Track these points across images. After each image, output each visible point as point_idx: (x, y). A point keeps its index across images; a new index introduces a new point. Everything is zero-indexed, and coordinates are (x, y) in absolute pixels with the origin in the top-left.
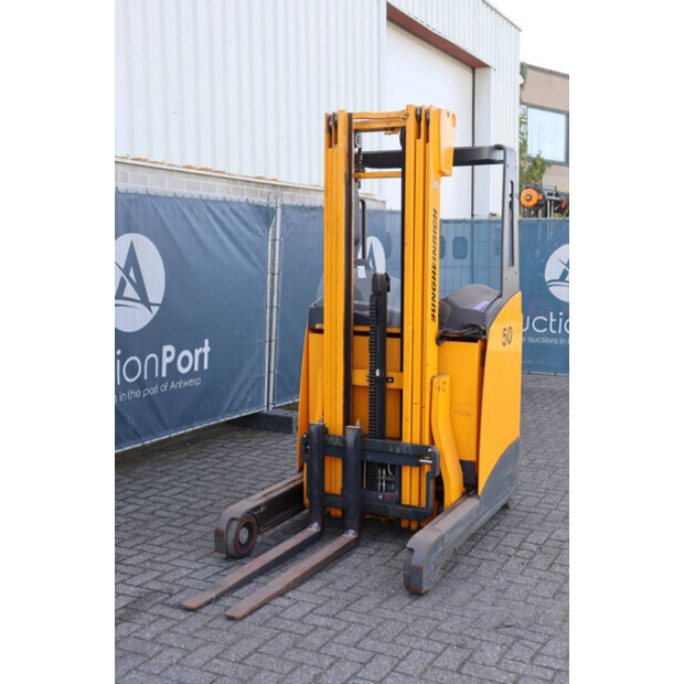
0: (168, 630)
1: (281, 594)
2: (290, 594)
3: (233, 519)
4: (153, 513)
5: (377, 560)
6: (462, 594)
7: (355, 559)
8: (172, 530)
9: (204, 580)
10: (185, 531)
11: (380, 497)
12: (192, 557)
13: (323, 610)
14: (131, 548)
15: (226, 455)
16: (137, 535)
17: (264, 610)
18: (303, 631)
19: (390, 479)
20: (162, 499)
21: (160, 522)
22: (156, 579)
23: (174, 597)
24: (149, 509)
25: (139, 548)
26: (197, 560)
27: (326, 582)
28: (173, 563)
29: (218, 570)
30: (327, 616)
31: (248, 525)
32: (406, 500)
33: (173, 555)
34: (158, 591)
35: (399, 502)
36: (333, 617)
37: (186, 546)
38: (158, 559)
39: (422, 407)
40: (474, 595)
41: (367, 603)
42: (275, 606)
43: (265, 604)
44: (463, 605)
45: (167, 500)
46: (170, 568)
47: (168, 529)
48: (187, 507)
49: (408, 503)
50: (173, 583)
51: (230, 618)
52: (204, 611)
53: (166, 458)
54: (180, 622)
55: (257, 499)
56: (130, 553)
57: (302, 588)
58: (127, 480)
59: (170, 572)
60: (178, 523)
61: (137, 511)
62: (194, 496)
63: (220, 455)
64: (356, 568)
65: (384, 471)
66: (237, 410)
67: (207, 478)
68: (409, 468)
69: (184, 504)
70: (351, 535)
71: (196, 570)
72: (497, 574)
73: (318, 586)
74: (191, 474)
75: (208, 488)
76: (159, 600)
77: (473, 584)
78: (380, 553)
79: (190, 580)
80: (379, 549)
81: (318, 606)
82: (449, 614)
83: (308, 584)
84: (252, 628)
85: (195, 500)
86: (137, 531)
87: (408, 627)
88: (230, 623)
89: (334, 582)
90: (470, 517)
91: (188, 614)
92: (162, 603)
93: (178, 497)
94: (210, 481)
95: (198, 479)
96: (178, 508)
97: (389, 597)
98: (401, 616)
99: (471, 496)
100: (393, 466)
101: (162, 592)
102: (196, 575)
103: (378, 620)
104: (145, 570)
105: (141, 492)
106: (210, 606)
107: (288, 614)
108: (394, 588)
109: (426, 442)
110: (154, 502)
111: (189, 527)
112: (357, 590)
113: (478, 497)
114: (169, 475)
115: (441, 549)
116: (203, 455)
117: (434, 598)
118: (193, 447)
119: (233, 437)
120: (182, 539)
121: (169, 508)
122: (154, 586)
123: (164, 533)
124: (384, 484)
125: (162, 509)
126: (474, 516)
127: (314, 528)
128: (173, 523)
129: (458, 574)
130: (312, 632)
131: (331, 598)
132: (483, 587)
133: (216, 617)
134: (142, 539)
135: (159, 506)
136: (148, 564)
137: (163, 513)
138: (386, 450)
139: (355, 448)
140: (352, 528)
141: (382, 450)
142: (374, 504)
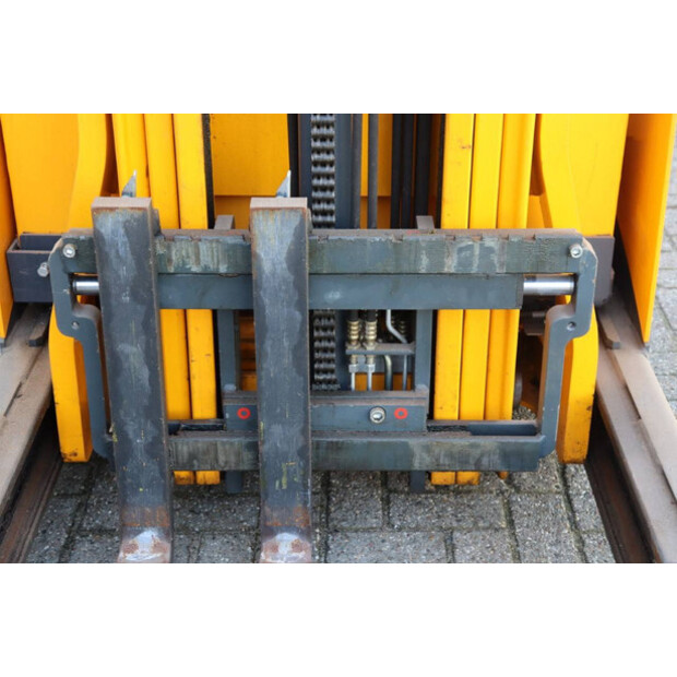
11: (378, 416)
35: (430, 418)
65: (372, 328)
124: (371, 368)
138: (405, 268)
139: (291, 278)
140: (289, 528)
141: (390, 269)
142: (357, 440)
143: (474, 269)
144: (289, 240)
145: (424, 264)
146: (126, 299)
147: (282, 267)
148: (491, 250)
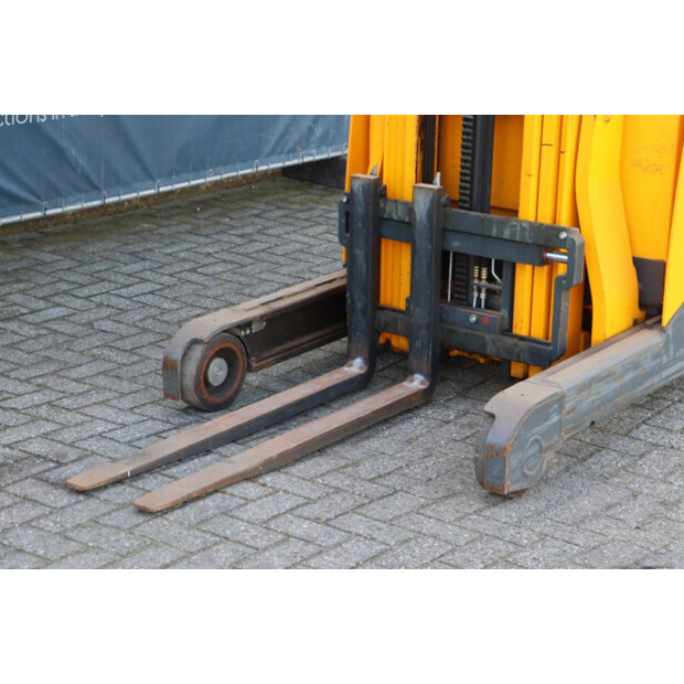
0: (27, 524)
1: (250, 476)
2: (268, 479)
3: (195, 342)
4: (91, 324)
5: (454, 431)
6: (586, 504)
7: (414, 426)
8: (113, 354)
9: (129, 443)
10: (136, 358)
11: (474, 319)
12: (127, 403)
13: (316, 509)
14: (28, 380)
15: (259, 232)
16: (49, 359)
17: (209, 502)
18: (261, 543)
19: (492, 286)
20: (114, 301)
21: (96, 340)
22: (45, 436)
23: (63, 468)
24: (85, 318)
25: (40, 381)
26: (131, 409)
27: (343, 462)
28: (87, 410)
29: (160, 427)
30: (317, 520)
31: (226, 354)
32: (521, 328)
33: (95, 397)
34: (38, 456)
35: (508, 330)
36: (327, 522)
37: (125, 384)
38: (65, 402)
39: (560, 152)
40: (609, 507)
41: (400, 503)
42: (232, 495)
43: (216, 491)
44: (579, 523)
45: (123, 303)
46: (80, 418)
47: (106, 352)
48: (154, 317)
49: (524, 333)
50: (72, 445)
51: (142, 511)
52: (103, 495)
53: (150, 231)
54: (54, 510)
55: (249, 309)
56: (21, 389)
57: (294, 470)
58: (66, 264)
59: (77, 425)
60: (128, 344)
61: (63, 318)
62: (174, 299)
63: (249, 230)
64: (409, 442)
65: (484, 272)
66: (293, 151)
67: (211, 269)
68: (528, 268)
69: (153, 311)
70: (417, 383)
71: (123, 425)
72: (671, 473)
73: (326, 468)
74: (185, 260)
75: (205, 287)
76: (34, 471)
77: (617, 487)
78: (465, 420)
79: (104, 442)
80: (466, 413)
81: (309, 502)
82: (543, 537)
83: (309, 463)
84: (175, 530)
85: (175, 306)
86: (52, 353)
87: (453, 551)
88: (141, 519)
89: (356, 464)
90: (636, 366)
91: (74, 498)
92: (38, 478)
93: (143, 299)
94: (213, 275)
95: (193, 270)
96: (138, 317)
97: (446, 497)
98: (450, 532)
99: (650, 327)
100: (499, 264)
101: (46, 459)
102: (119, 434)
103: (406, 534)
104: (34, 419)
105: (82, 286)
106: (120, 488)
107: (250, 512)
108: (463, 482)
109: (564, 220)
110: (100, 305)
111: (144, 351)
112: (394, 481)
113: (663, 330)
114: (144, 259)
115: (555, 419)
116: (218, 228)
117: (528, 505)
118: (206, 214)
119: (285, 200)
120: (122, 372)
121: (122, 317)
122: (35, 447)
123: (95, 358)
124: (483, 296)
125: (108, 317)
126: (649, 364)
127: (356, 367)
128: (119, 344)
129: (596, 468)
130: (277, 544)
131: (337, 490)
132: (635, 496)
133: (123, 506)
134: (53, 367)
135: (105, 312)
136: (43, 411)
137: (108, 325)
138: (486, 233)
139: (428, 225)
140: (421, 372)
141: (479, 232)
142: (461, 330)
143: (517, 239)
144: (428, 205)
145: (494, 232)
146: (360, 225)
147: (425, 219)
148: (525, 228)
